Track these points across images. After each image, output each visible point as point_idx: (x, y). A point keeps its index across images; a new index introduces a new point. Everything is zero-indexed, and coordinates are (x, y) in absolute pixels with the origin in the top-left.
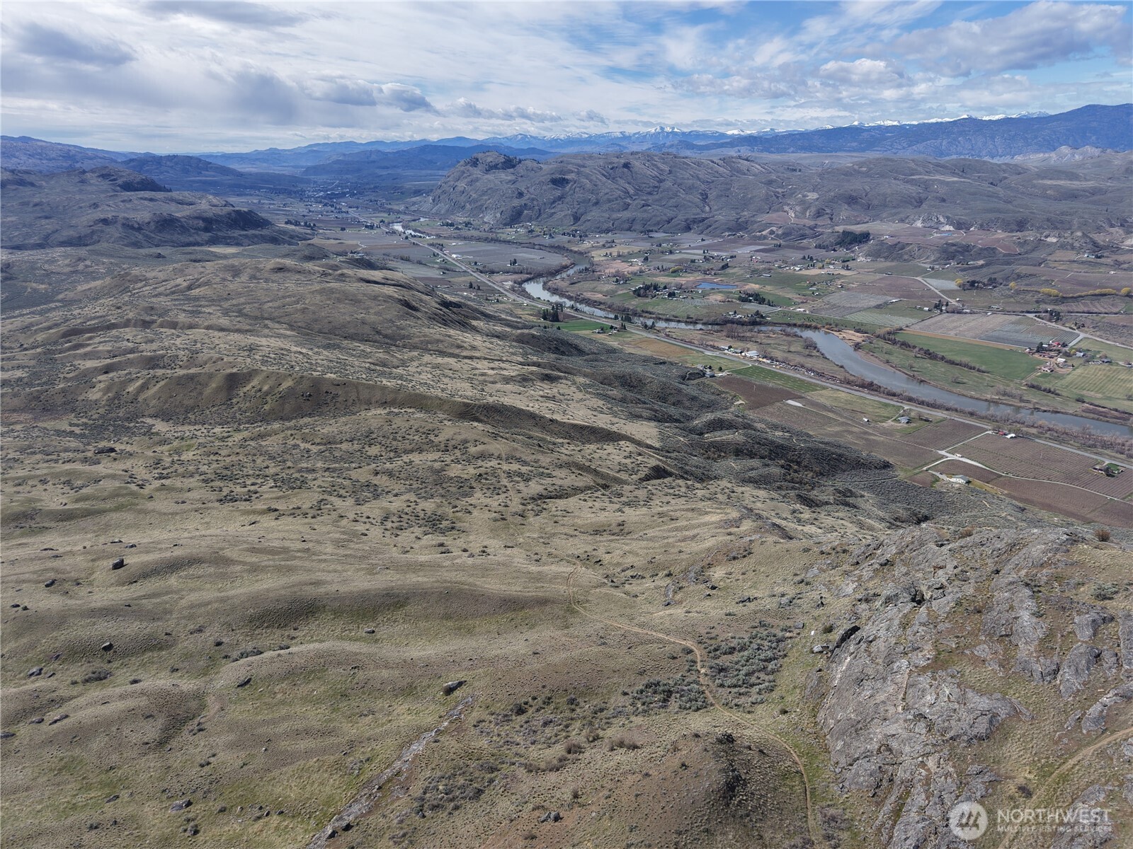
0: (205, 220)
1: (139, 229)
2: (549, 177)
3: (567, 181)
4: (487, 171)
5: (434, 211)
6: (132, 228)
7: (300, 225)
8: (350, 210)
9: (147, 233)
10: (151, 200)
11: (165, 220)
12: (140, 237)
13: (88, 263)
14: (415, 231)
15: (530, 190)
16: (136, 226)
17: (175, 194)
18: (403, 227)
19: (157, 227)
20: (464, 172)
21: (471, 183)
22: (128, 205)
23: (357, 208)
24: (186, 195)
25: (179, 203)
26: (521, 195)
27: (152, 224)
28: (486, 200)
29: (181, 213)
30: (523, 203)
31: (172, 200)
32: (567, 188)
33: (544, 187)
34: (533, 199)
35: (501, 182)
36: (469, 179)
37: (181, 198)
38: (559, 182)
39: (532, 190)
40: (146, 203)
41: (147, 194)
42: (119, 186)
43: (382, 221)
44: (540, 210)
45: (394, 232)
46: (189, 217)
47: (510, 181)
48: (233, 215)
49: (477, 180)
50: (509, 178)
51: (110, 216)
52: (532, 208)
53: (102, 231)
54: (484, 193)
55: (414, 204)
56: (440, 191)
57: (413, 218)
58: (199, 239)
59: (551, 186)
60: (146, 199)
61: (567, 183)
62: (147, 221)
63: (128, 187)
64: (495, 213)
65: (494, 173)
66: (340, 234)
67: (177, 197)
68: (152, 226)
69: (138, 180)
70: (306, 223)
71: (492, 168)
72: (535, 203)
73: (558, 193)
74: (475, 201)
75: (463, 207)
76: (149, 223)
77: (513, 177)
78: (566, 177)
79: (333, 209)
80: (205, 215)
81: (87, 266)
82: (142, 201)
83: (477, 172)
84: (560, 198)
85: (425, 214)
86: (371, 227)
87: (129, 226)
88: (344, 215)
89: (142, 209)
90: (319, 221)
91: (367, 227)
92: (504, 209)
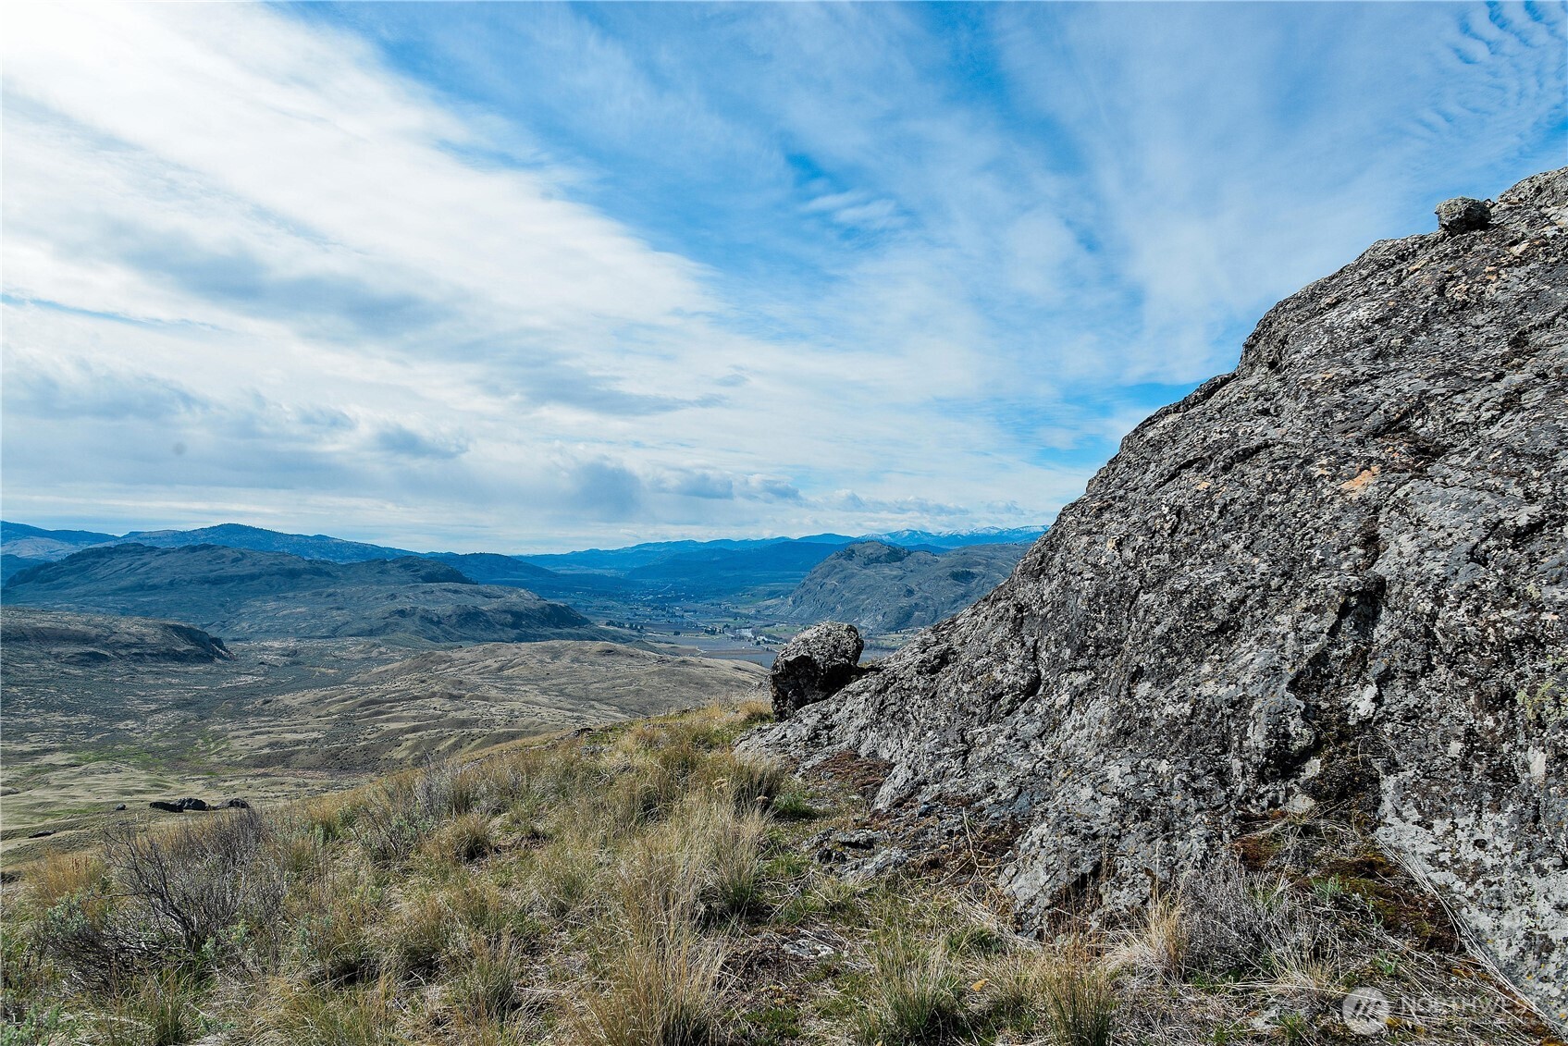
0: (513, 614)
1: (439, 623)
2: (949, 570)
3: (973, 576)
4: (866, 565)
5: (794, 614)
6: (431, 621)
7: (624, 627)
8: (686, 614)
9: (447, 627)
10: (456, 592)
11: (469, 614)
12: (438, 632)
13: (383, 649)
14: (768, 637)
15: (922, 587)
16: (436, 619)
17: (482, 588)
18: (753, 632)
19: (459, 621)
20: (835, 567)
21: (843, 580)
22: (429, 597)
23: (695, 612)
24: (495, 589)
25: (486, 597)
26: (910, 592)
27: (454, 617)
28: (864, 600)
29: (486, 606)
30: (913, 602)
31: (479, 593)
32: (973, 584)
33: (942, 583)
34: (927, 598)
35: (884, 578)
36: (842, 575)
37: (489, 591)
38: (962, 577)
39: (925, 587)
40: (449, 595)
41: (451, 585)
42: (421, 577)
43: (727, 626)
44: (936, 611)
45: (742, 638)
46: (496, 611)
47: (896, 577)
48: (548, 610)
49: (853, 575)
50: (895, 573)
51: (408, 607)
52: (925, 609)
53: (397, 624)
54: (861, 591)
55: (768, 608)
56: (803, 590)
57: (767, 623)
58: (504, 637)
59: (951, 581)
60: (449, 591)
61: (973, 578)
62: (448, 614)
63: (430, 578)
64: (875, 616)
65: (875, 567)
66: (673, 638)
67: (484, 589)
68: (454, 620)
69: (442, 571)
70: (631, 625)
71: (872, 561)
72: (929, 602)
73: (961, 590)
74: (849, 601)
75: (833, 610)
76: (450, 616)
77: (901, 572)
78: (971, 570)
79: (664, 613)
80: (515, 608)
81: (381, 653)
82: (445, 593)
83: (852, 566)
84: (963, 596)
85: (782, 619)
86: (713, 632)
87: (428, 619)
88: (679, 620)
89: (444, 602)
90: (647, 625)
91: (706, 631)
92: (887, 610)
